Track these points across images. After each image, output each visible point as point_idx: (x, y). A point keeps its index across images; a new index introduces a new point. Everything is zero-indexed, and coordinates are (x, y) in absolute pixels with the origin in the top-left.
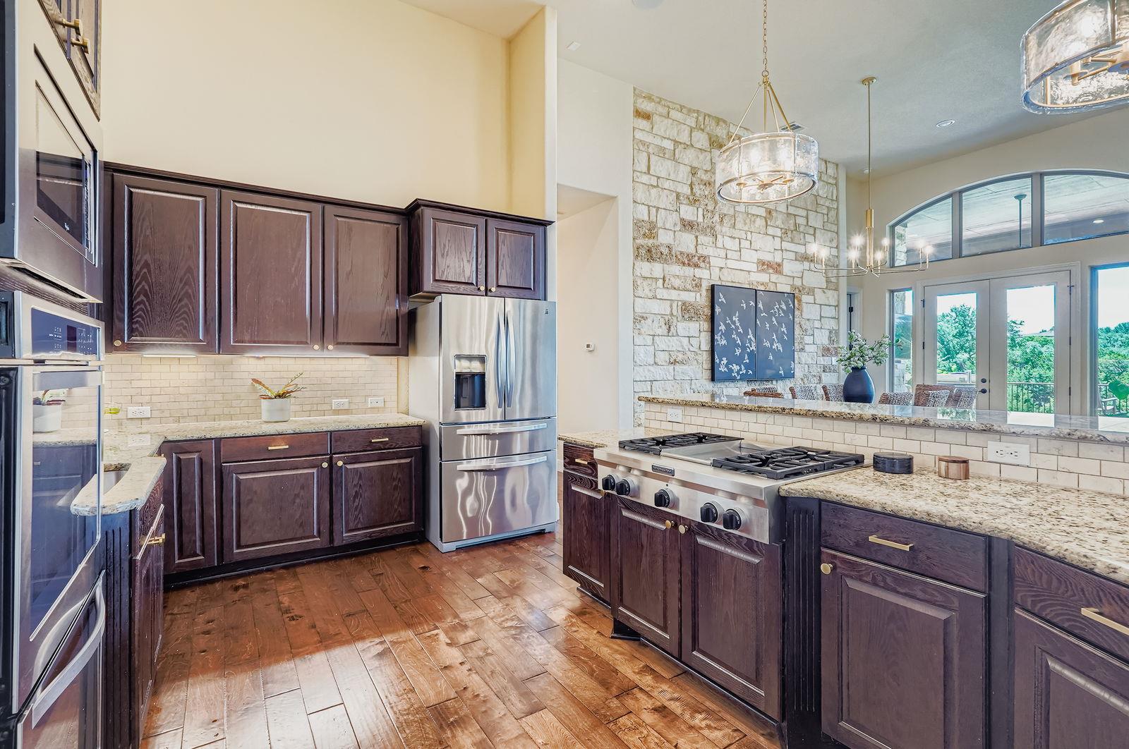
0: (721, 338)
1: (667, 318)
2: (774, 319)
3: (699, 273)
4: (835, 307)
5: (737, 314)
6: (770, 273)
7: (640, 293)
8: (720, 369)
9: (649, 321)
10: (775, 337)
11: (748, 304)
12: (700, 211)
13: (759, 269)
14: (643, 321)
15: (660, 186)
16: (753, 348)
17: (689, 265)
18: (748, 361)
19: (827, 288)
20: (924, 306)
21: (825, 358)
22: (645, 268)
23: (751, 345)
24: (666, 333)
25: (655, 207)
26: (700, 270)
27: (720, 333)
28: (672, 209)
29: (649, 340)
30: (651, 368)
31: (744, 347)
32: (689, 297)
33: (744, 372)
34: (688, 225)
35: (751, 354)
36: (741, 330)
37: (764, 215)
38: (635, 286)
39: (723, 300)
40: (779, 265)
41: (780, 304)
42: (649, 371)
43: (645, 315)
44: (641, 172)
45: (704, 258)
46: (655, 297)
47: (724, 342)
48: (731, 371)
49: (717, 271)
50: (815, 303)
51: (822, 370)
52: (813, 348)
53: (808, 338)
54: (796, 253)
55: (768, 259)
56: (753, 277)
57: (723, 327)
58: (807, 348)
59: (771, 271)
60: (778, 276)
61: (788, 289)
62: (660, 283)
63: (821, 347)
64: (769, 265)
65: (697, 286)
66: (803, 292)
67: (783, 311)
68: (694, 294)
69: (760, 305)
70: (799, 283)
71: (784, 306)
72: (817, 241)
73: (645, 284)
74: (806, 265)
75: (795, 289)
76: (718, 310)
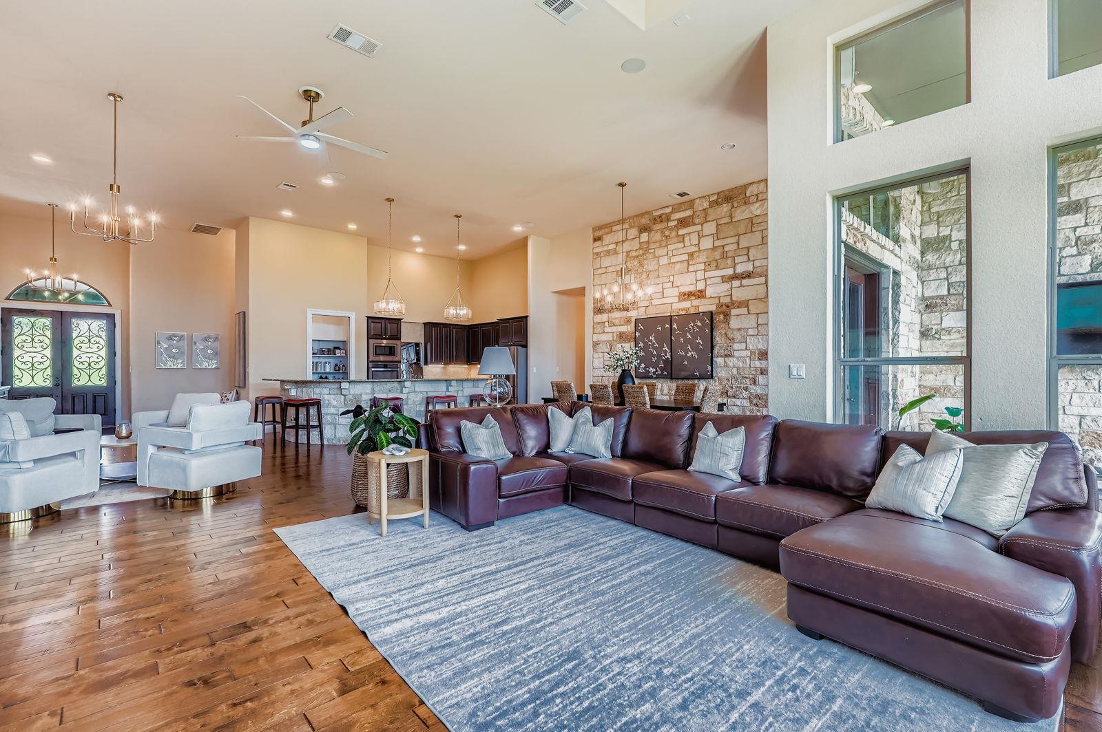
1: (610, 342)
6: (691, 300)
7: (596, 331)
9: (601, 345)
10: (689, 347)
11: (663, 327)
12: (633, 276)
14: (597, 346)
15: (608, 271)
16: (668, 356)
17: (624, 310)
18: (662, 365)
21: (762, 362)
22: (598, 318)
23: (666, 354)
26: (631, 312)
29: (601, 355)
30: (602, 370)
32: (624, 329)
35: (666, 361)
36: (656, 345)
37: (687, 259)
38: (594, 328)
39: (642, 327)
41: (695, 322)
42: (600, 371)
43: (599, 342)
46: (604, 332)
47: (642, 354)
48: (648, 372)
49: (643, 309)
50: (749, 313)
51: (758, 372)
52: (744, 353)
53: (738, 345)
54: (723, 276)
55: (689, 290)
56: (676, 306)
57: (641, 345)
58: (736, 354)
59: (693, 298)
60: (699, 300)
61: (713, 308)
62: (607, 324)
63: (757, 352)
64: (690, 294)
65: (628, 321)
66: (732, 307)
67: (698, 327)
68: (626, 326)
69: (675, 326)
70: (726, 300)
71: (699, 324)
72: (751, 258)
73: (599, 326)
74: (736, 283)
75: (722, 306)
76: (637, 334)
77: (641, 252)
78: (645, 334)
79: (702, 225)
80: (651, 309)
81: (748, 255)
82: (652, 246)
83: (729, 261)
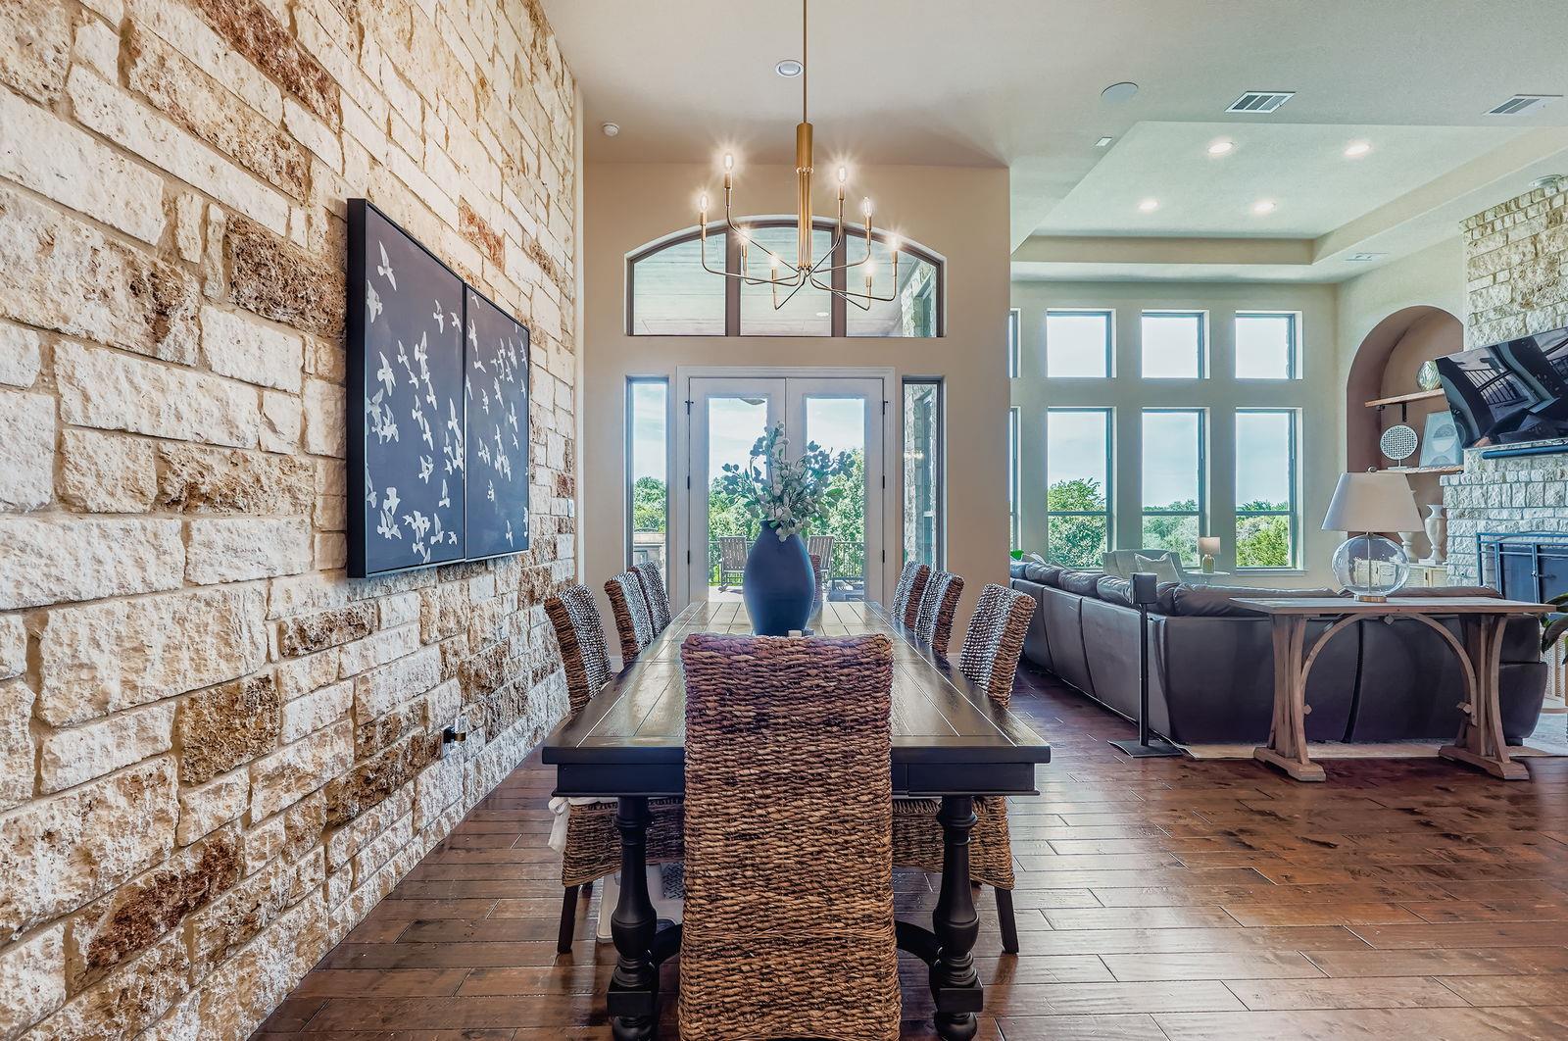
0: (384, 414)
2: (497, 386)
3: (300, 121)
5: (424, 343)
8: (380, 530)
10: (498, 437)
11: (448, 320)
13: (463, 227)
16: (458, 462)
17: (260, 62)
18: (447, 502)
19: (561, 343)
23: (454, 450)
27: (379, 397)
31: (440, 459)
32: (265, 208)
33: (440, 537)
35: (455, 479)
36: (431, 398)
39: (389, 272)
40: (498, 244)
41: (507, 349)
47: (390, 431)
48: (408, 532)
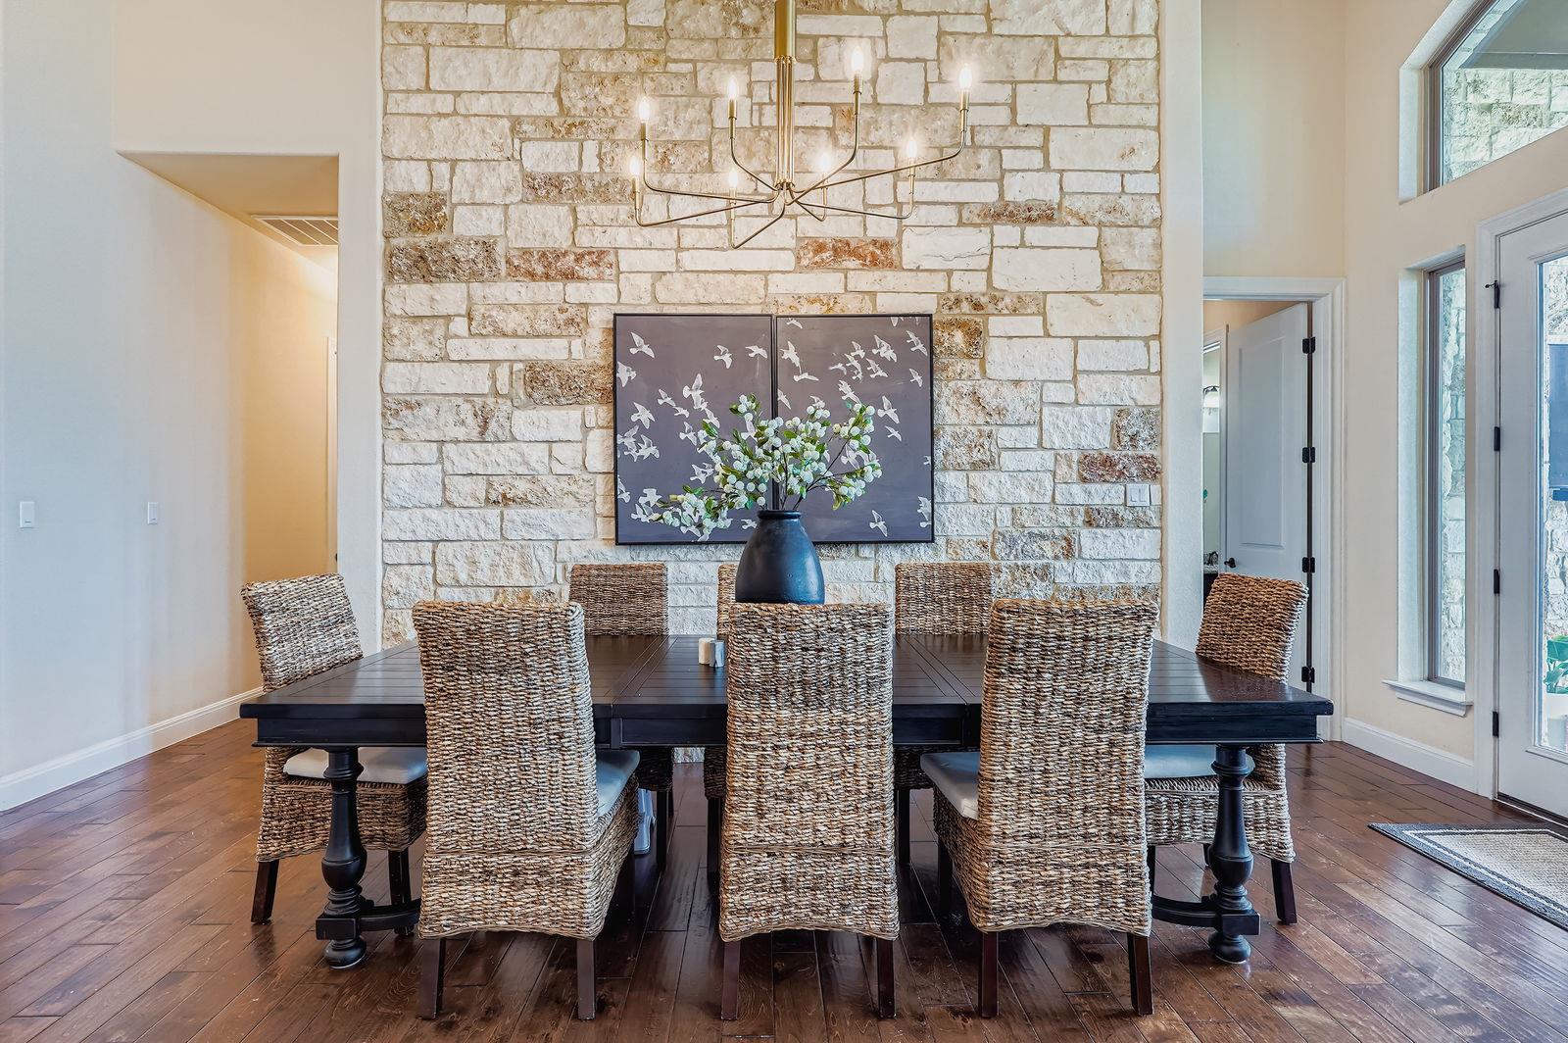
0: (638, 441)
1: (479, 401)
2: (844, 387)
3: (575, 292)
4: (1146, 340)
5: (699, 381)
6: (846, 271)
7: (398, 349)
8: (635, 517)
9: (428, 410)
11: (739, 353)
12: (591, 148)
13: (805, 262)
14: (405, 412)
15: (462, 111)
17: (547, 277)
19: (1104, 288)
20: (1497, 305)
21: (1092, 487)
22: (416, 296)
24: (475, 434)
25: (445, 160)
26: (583, 286)
28: (496, 156)
29: (429, 452)
30: (434, 514)
32: (552, 351)
34: (545, 188)
37: (828, 122)
38: (387, 337)
40: (885, 245)
41: (869, 345)
42: (425, 519)
43: (413, 400)
44: (408, 91)
45: (598, 256)
46: (445, 358)
47: (649, 451)
49: (644, 282)
50: (1047, 335)
51: (1080, 520)
52: (1035, 459)
53: (1015, 432)
54: (961, 205)
55: (840, 235)
56: (781, 285)
57: (644, 415)
58: (1008, 460)
59: (852, 263)
60: (877, 274)
61: (928, 305)
62: (460, 326)
63: (1076, 456)
64: (842, 249)
65: (574, 322)
66: (991, 308)
67: (883, 362)
68: (564, 342)
69: (790, 354)
70: (976, 285)
71: (887, 352)
72: (1055, 163)
73: (415, 331)
74: (1007, 233)
75: (958, 301)
76: (625, 374)
77: (633, 63)
78: (663, 374)
79: (886, 17)
80: (677, 282)
81: (1044, 149)
82: (678, 47)
83: (984, 157)
